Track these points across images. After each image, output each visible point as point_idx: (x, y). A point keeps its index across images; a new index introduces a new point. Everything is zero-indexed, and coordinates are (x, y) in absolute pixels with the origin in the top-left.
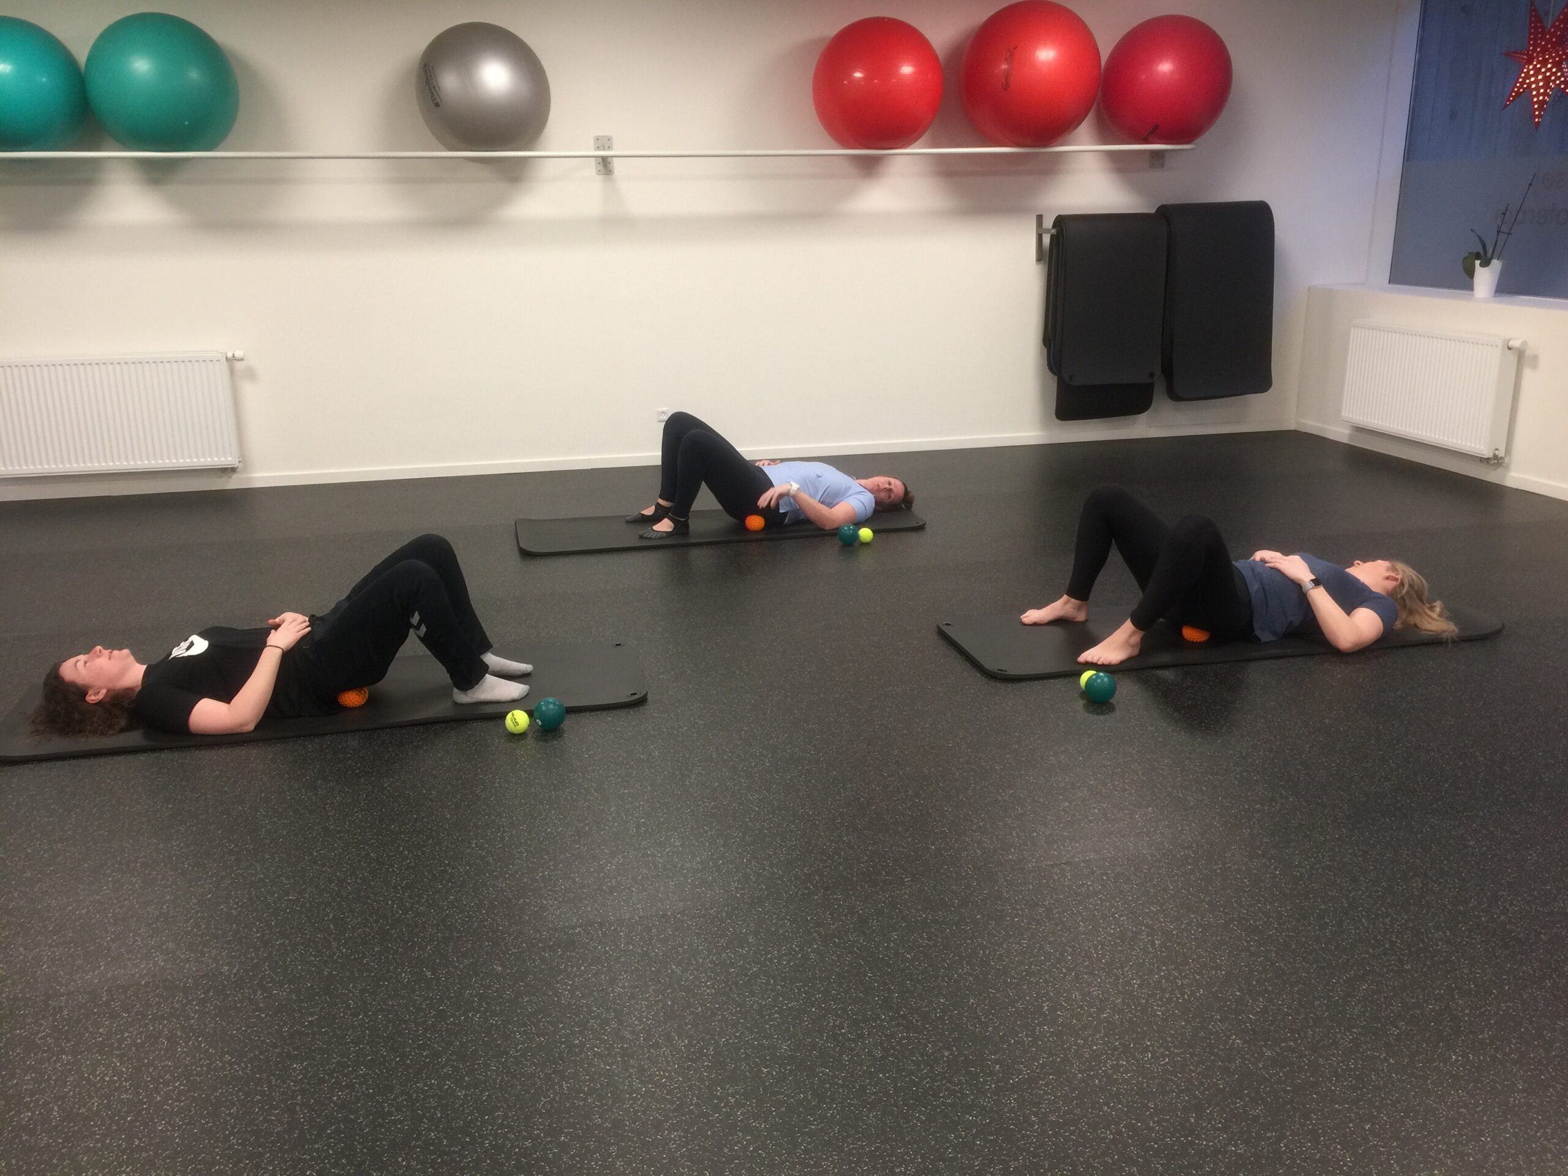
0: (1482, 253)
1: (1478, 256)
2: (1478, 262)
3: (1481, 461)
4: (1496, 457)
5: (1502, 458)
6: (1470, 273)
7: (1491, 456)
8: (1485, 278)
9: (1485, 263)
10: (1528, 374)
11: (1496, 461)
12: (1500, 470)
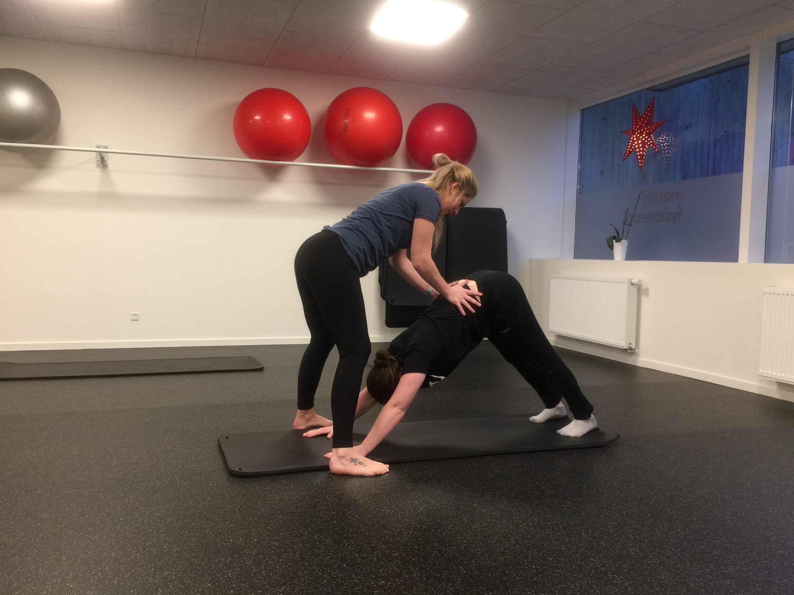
0: (617, 236)
1: (614, 238)
2: (614, 241)
3: (622, 351)
4: (630, 349)
5: (634, 349)
6: (611, 247)
7: (628, 348)
8: (619, 249)
9: (618, 241)
10: (644, 300)
11: (631, 351)
12: (634, 357)
